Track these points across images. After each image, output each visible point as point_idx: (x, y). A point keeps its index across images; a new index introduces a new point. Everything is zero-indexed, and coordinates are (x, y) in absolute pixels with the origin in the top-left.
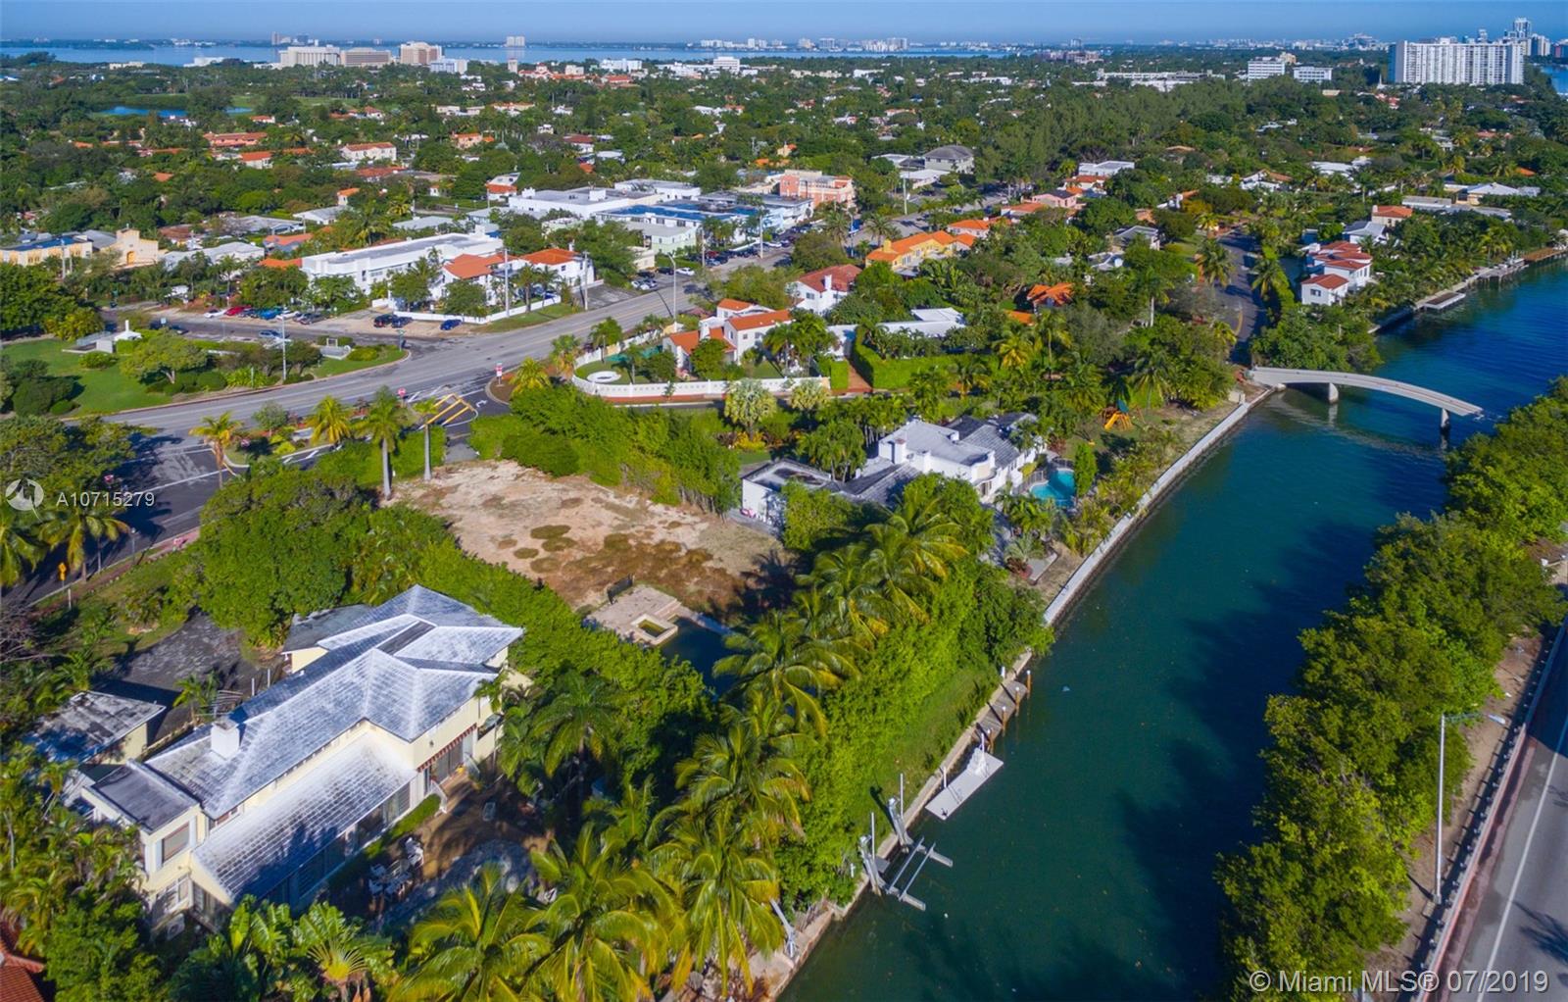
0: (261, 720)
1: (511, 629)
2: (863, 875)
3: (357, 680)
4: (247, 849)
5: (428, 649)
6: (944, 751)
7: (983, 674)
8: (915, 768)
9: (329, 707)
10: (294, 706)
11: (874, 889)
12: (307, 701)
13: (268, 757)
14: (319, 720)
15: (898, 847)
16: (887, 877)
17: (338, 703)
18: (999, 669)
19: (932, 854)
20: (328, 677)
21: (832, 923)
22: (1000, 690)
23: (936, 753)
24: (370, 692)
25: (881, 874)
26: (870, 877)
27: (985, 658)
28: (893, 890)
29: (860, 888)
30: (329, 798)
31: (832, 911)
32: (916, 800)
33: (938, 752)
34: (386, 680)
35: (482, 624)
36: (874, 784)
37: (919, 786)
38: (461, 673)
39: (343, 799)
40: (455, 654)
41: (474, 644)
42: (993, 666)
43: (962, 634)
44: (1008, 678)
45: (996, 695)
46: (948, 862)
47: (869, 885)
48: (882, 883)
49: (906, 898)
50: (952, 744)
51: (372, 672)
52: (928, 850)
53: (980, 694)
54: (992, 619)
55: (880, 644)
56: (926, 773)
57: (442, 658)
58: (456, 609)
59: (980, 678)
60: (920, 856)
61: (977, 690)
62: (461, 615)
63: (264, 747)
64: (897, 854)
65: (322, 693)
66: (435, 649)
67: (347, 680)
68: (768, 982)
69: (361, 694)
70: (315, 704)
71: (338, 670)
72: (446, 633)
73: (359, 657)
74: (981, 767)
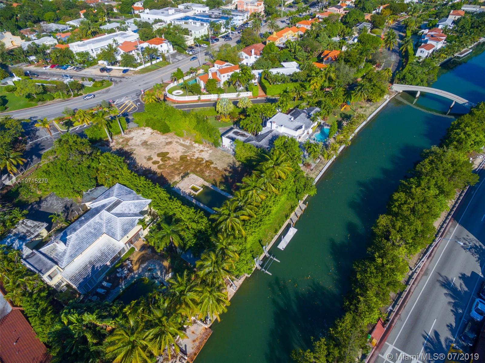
0: (71, 237)
1: (147, 200)
2: (255, 265)
3: (100, 221)
4: (77, 272)
5: (121, 209)
6: (280, 227)
8: (271, 233)
9: (93, 231)
10: (80, 232)
11: (258, 268)
12: (85, 229)
13: (75, 248)
14: (90, 235)
17: (95, 229)
19: (275, 259)
20: (90, 221)
24: (105, 225)
27: (295, 198)
28: (263, 270)
30: (99, 255)
31: (246, 275)
32: (271, 243)
33: (278, 227)
34: (109, 221)
35: (138, 199)
36: (260, 239)
37: (272, 238)
38: (132, 217)
39: (104, 255)
40: (130, 210)
41: (136, 206)
42: (297, 199)
44: (301, 203)
48: (260, 268)
49: (266, 272)
50: (283, 225)
51: (105, 218)
53: (292, 208)
54: (299, 188)
55: (263, 203)
56: (275, 234)
57: (127, 212)
58: (130, 193)
59: (293, 203)
60: (272, 259)
61: (292, 207)
62: (132, 196)
63: (73, 245)
64: (265, 258)
65: (89, 226)
66: (123, 209)
67: (97, 221)
69: (102, 225)
70: (88, 230)
71: (93, 218)
72: (126, 203)
73: (100, 213)
74: (292, 232)
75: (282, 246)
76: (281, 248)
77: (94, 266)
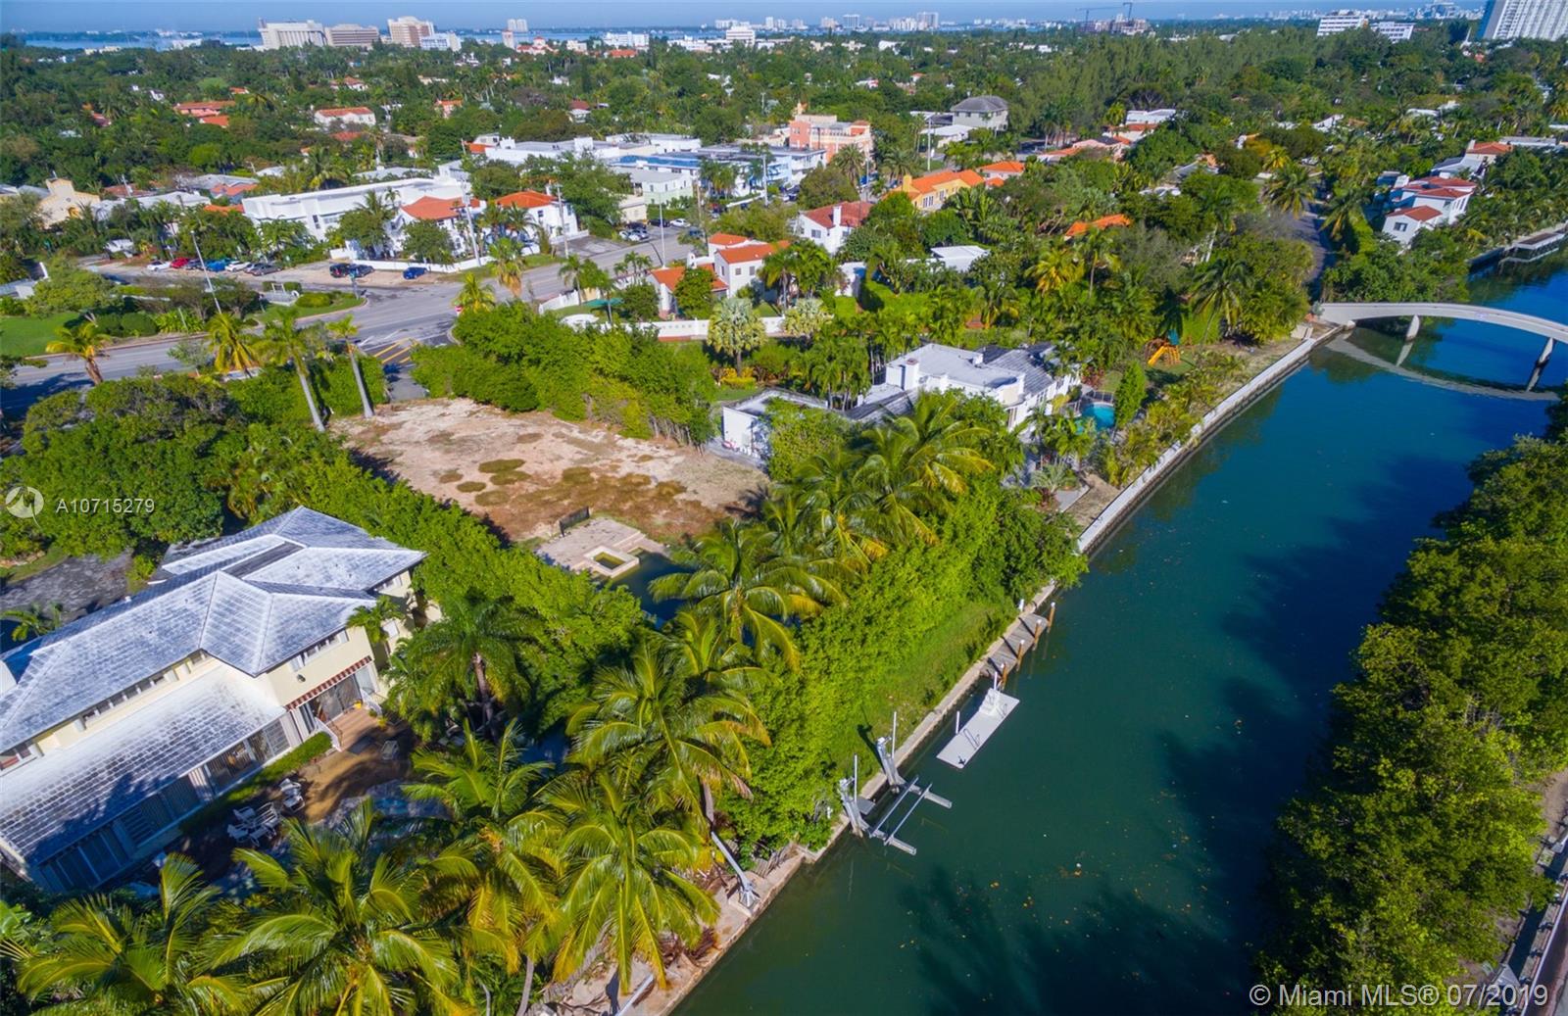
0: (51, 652)
1: (406, 552)
2: (842, 817)
3: (193, 607)
4: (45, 796)
5: (291, 572)
6: (947, 686)
7: (997, 607)
8: (911, 705)
9: (152, 638)
10: (98, 636)
11: (855, 830)
12: (118, 630)
13: (56, 693)
14: (135, 652)
15: (887, 785)
16: (871, 819)
17: (163, 632)
18: (1016, 602)
19: (927, 795)
20: (151, 602)
21: (803, 865)
22: (1017, 622)
23: (938, 688)
24: (209, 621)
25: (863, 816)
26: (851, 817)
27: (1000, 591)
28: (877, 833)
29: (836, 831)
30: (163, 737)
31: (802, 855)
32: (911, 738)
33: (940, 687)
34: (231, 606)
35: (370, 545)
36: (861, 721)
37: (915, 723)
38: (330, 599)
39: (184, 741)
40: (329, 578)
41: (356, 567)
42: (1009, 599)
43: (977, 563)
44: (1026, 611)
45: (1012, 629)
46: (946, 804)
47: (850, 827)
48: (865, 826)
49: (893, 841)
50: (956, 679)
51: (213, 598)
52: (923, 790)
53: (993, 628)
54: (1015, 547)
55: (876, 567)
56: (925, 709)
57: (310, 583)
58: (342, 531)
59: (993, 611)
60: (914, 796)
61: (990, 624)
62: (349, 537)
63: (52, 681)
64: (885, 794)
65: (140, 621)
66: (301, 573)
67: (179, 605)
68: (719, 932)
69: (197, 623)
70: (130, 634)
71: (167, 595)
72: (318, 555)
73: (198, 581)
74: (997, 707)
75: (958, 752)
76: (955, 762)
77: (128, 778)
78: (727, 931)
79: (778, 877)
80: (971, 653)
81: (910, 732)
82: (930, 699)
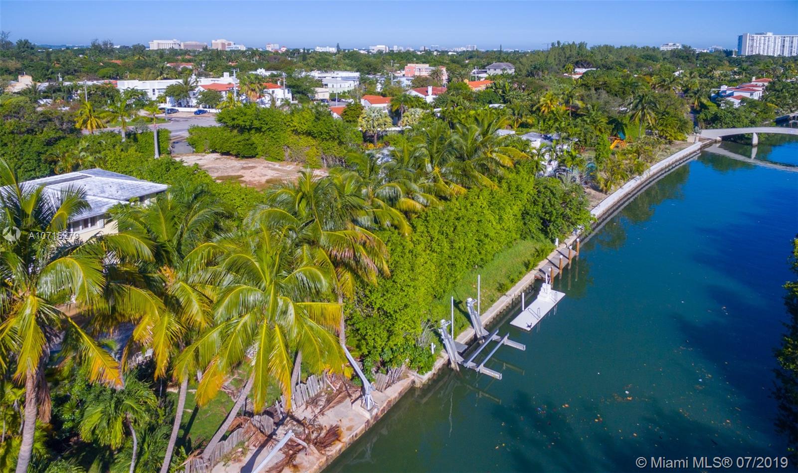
6: (513, 282)
7: (541, 244)
8: (488, 291)
18: (553, 241)
19: (506, 341)
22: (556, 252)
23: (506, 282)
28: (470, 364)
29: (439, 364)
32: (491, 309)
33: (508, 281)
42: (548, 240)
43: (525, 214)
44: (561, 247)
46: (521, 347)
47: (449, 362)
50: (519, 279)
52: (502, 338)
56: (499, 294)
59: (539, 246)
60: (496, 343)
61: (537, 252)
68: (343, 429)
74: (549, 297)
76: (524, 327)
78: (350, 429)
79: (394, 392)
80: (528, 266)
81: (490, 306)
82: (502, 289)
